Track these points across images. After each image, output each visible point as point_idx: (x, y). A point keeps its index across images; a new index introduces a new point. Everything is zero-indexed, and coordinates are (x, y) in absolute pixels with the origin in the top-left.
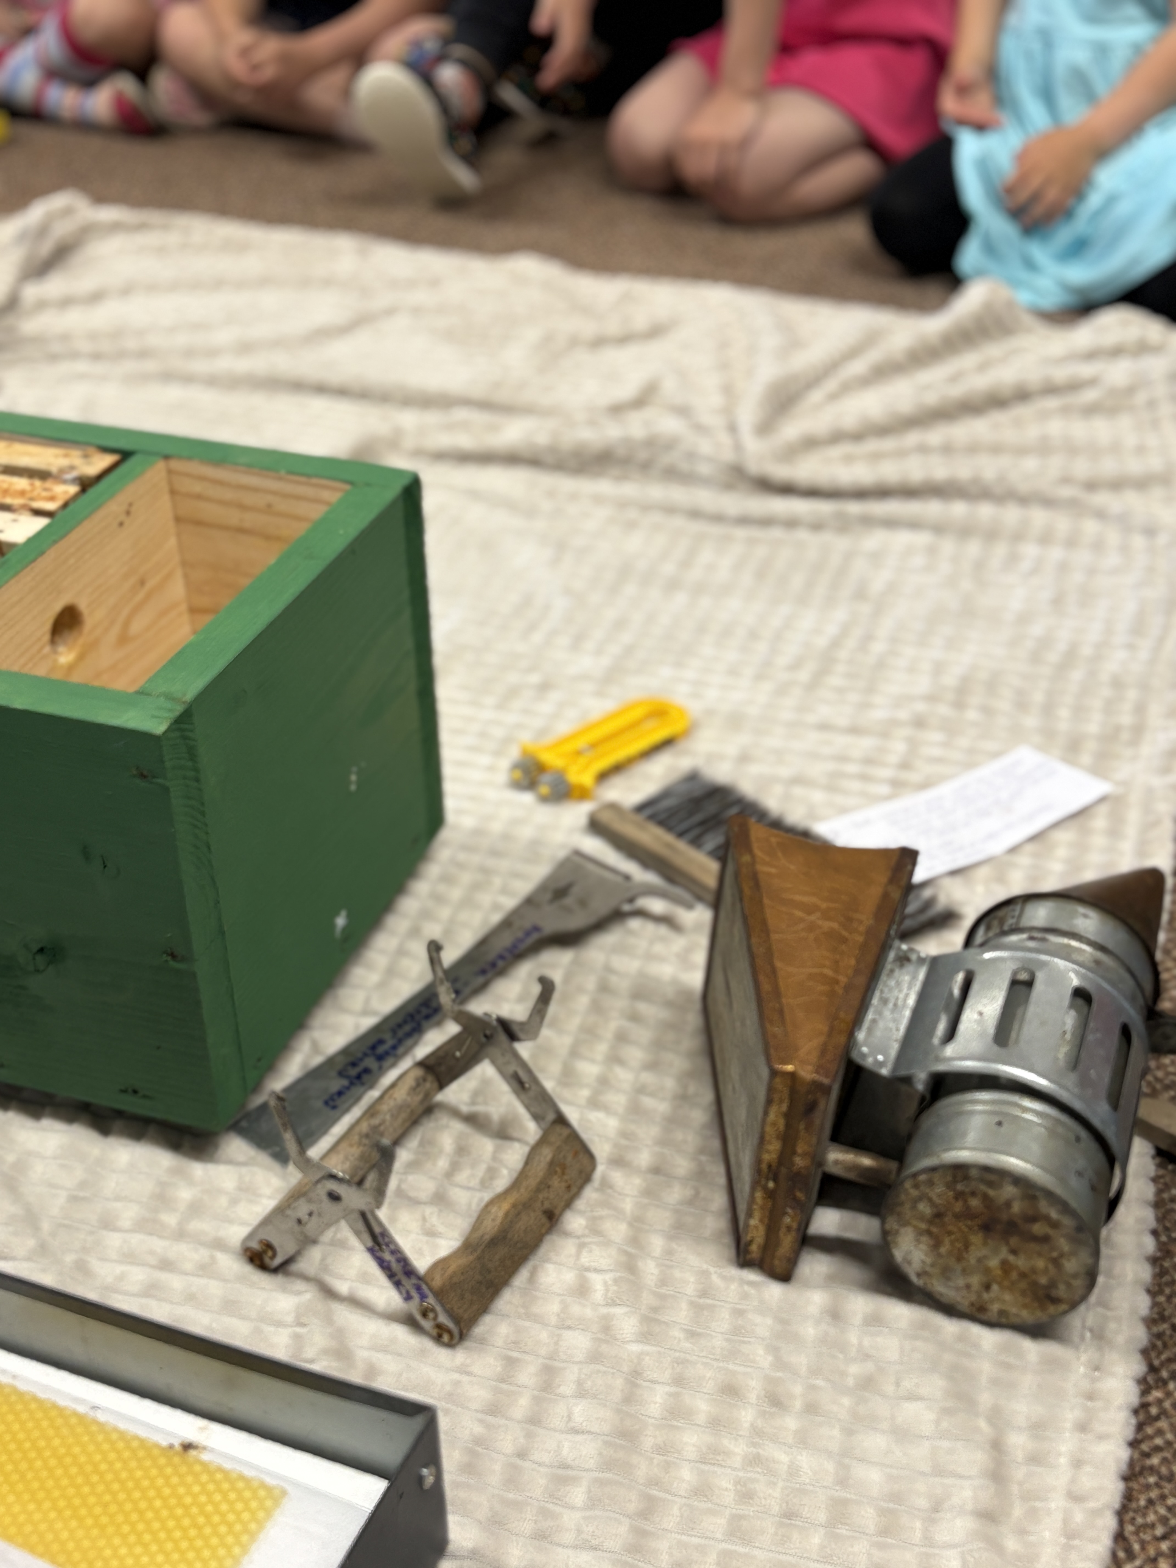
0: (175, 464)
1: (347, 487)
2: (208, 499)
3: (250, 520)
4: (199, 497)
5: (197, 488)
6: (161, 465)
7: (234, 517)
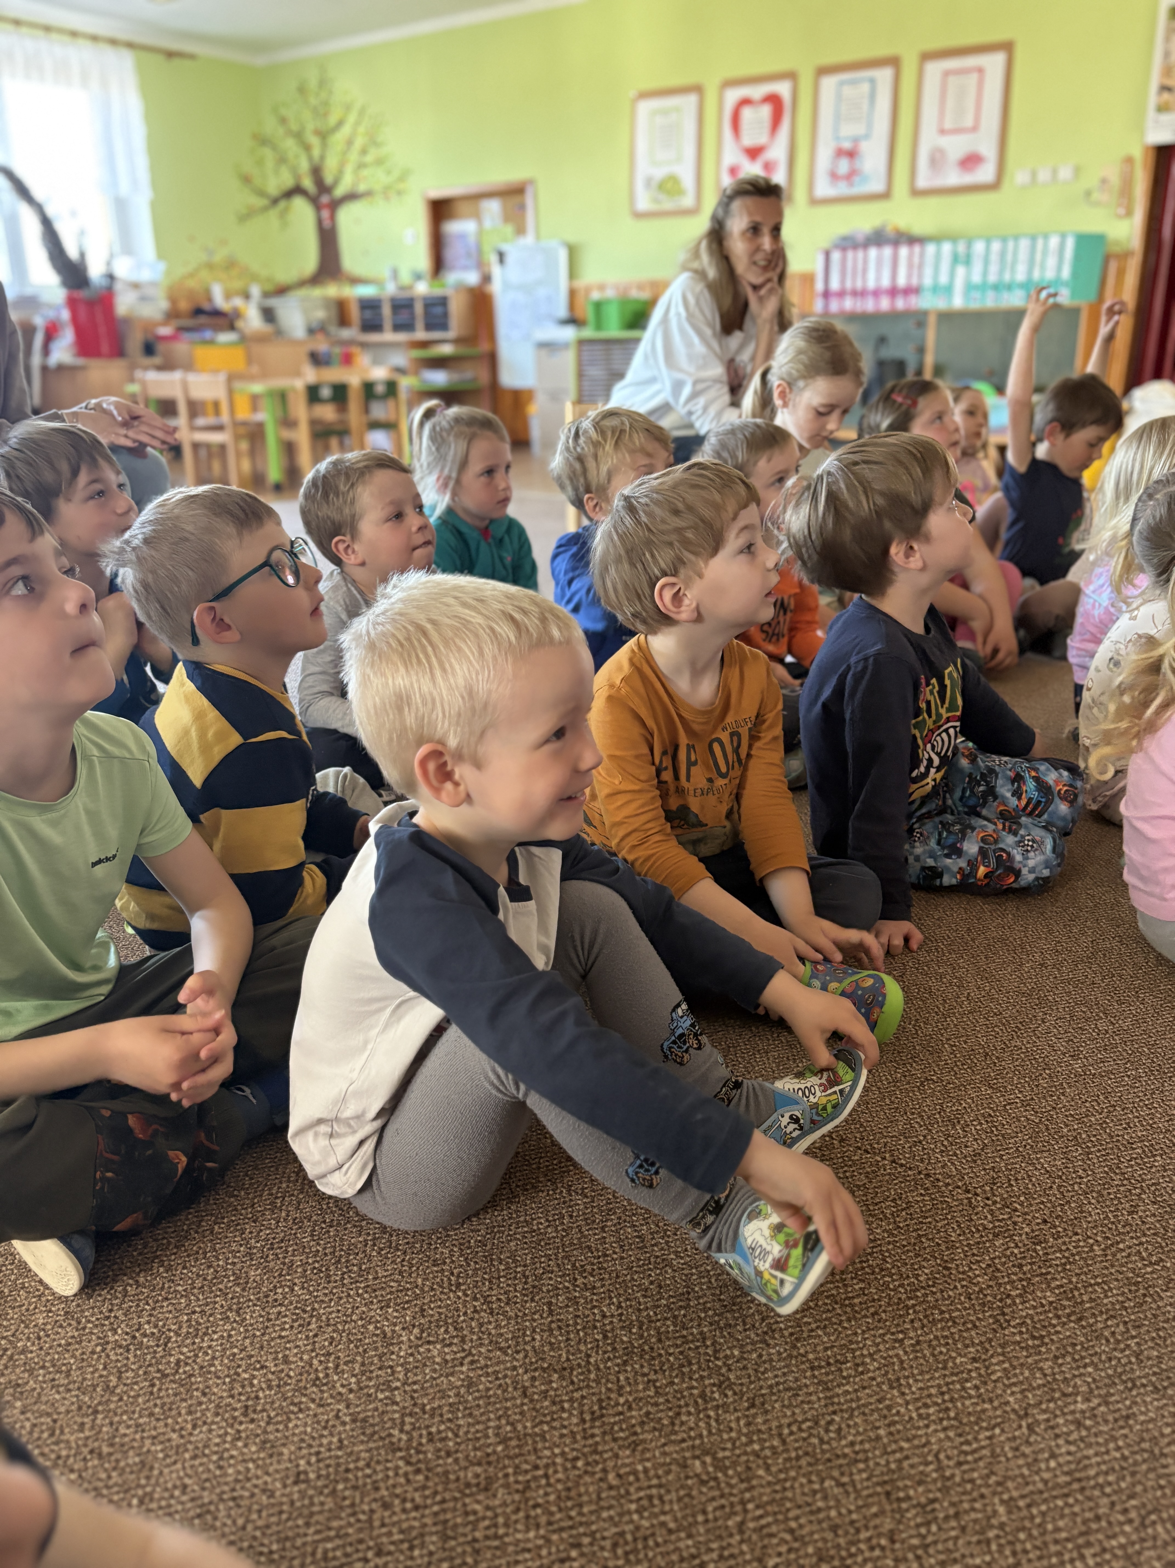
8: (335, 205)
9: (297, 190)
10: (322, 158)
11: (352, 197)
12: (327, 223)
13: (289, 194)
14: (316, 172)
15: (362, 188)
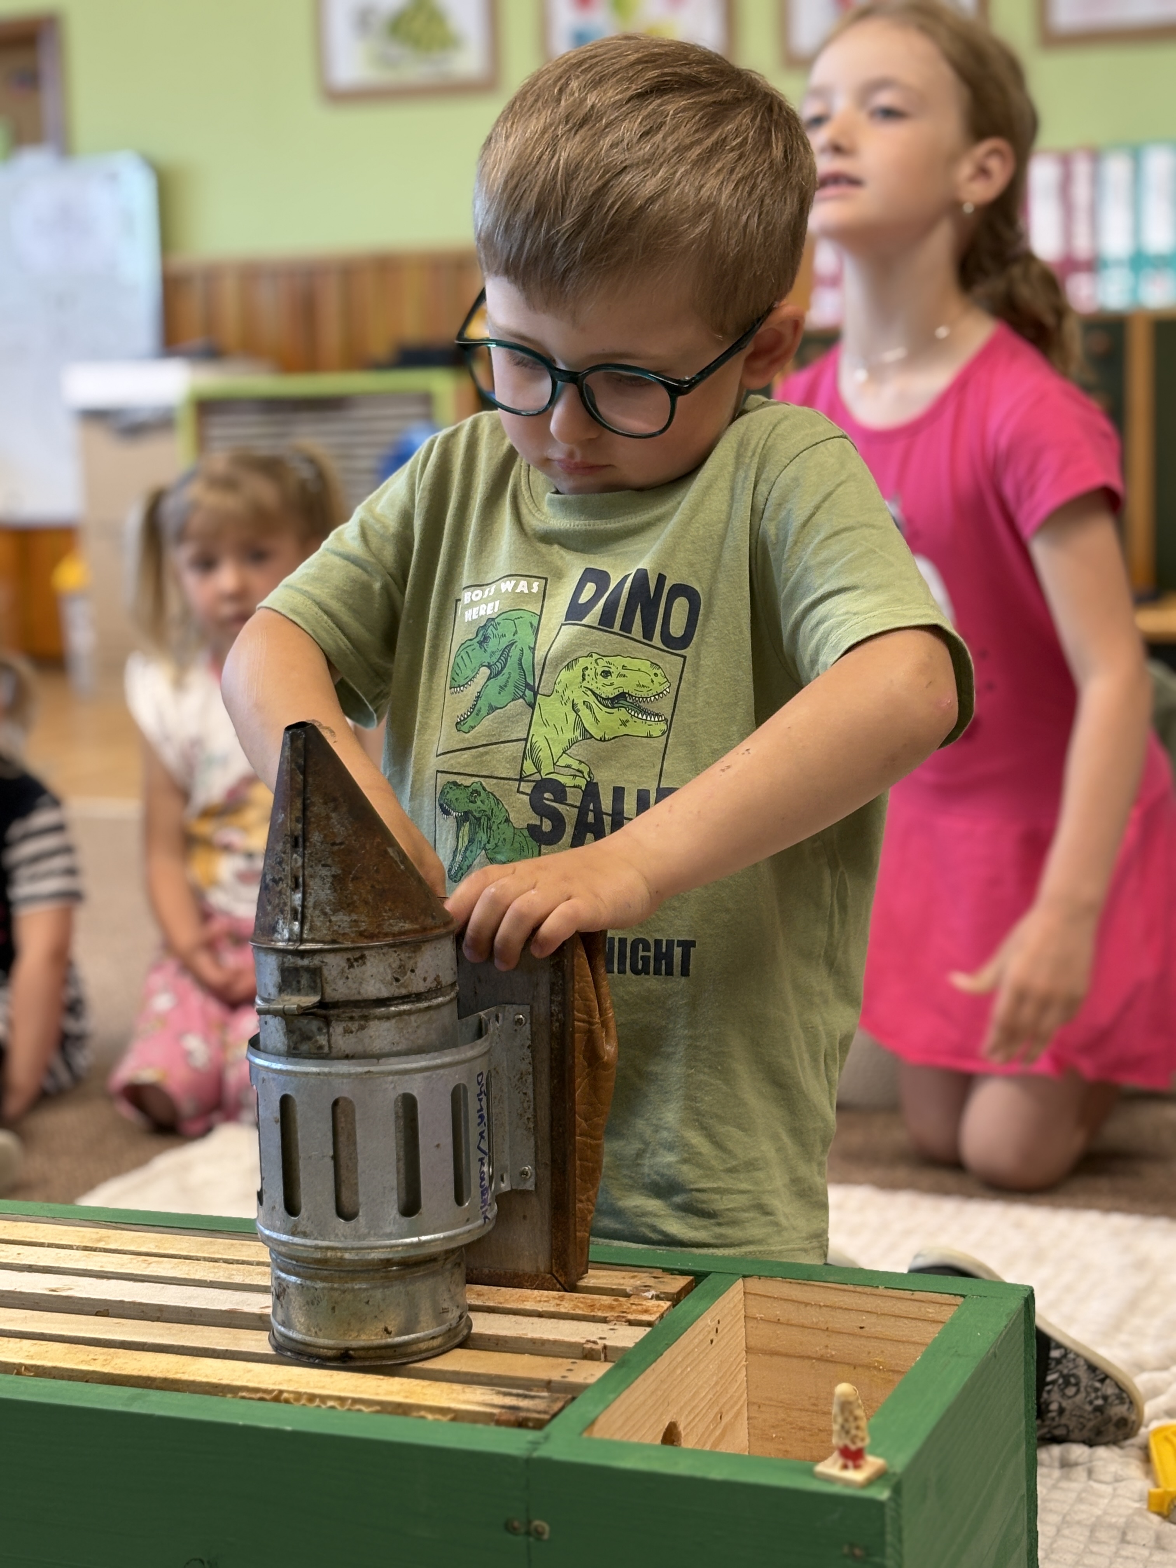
0: (755, 1285)
1: (960, 1300)
2: (789, 1324)
3: (835, 1346)
4: (778, 1322)
5: (777, 1311)
6: (739, 1286)
7: (816, 1344)
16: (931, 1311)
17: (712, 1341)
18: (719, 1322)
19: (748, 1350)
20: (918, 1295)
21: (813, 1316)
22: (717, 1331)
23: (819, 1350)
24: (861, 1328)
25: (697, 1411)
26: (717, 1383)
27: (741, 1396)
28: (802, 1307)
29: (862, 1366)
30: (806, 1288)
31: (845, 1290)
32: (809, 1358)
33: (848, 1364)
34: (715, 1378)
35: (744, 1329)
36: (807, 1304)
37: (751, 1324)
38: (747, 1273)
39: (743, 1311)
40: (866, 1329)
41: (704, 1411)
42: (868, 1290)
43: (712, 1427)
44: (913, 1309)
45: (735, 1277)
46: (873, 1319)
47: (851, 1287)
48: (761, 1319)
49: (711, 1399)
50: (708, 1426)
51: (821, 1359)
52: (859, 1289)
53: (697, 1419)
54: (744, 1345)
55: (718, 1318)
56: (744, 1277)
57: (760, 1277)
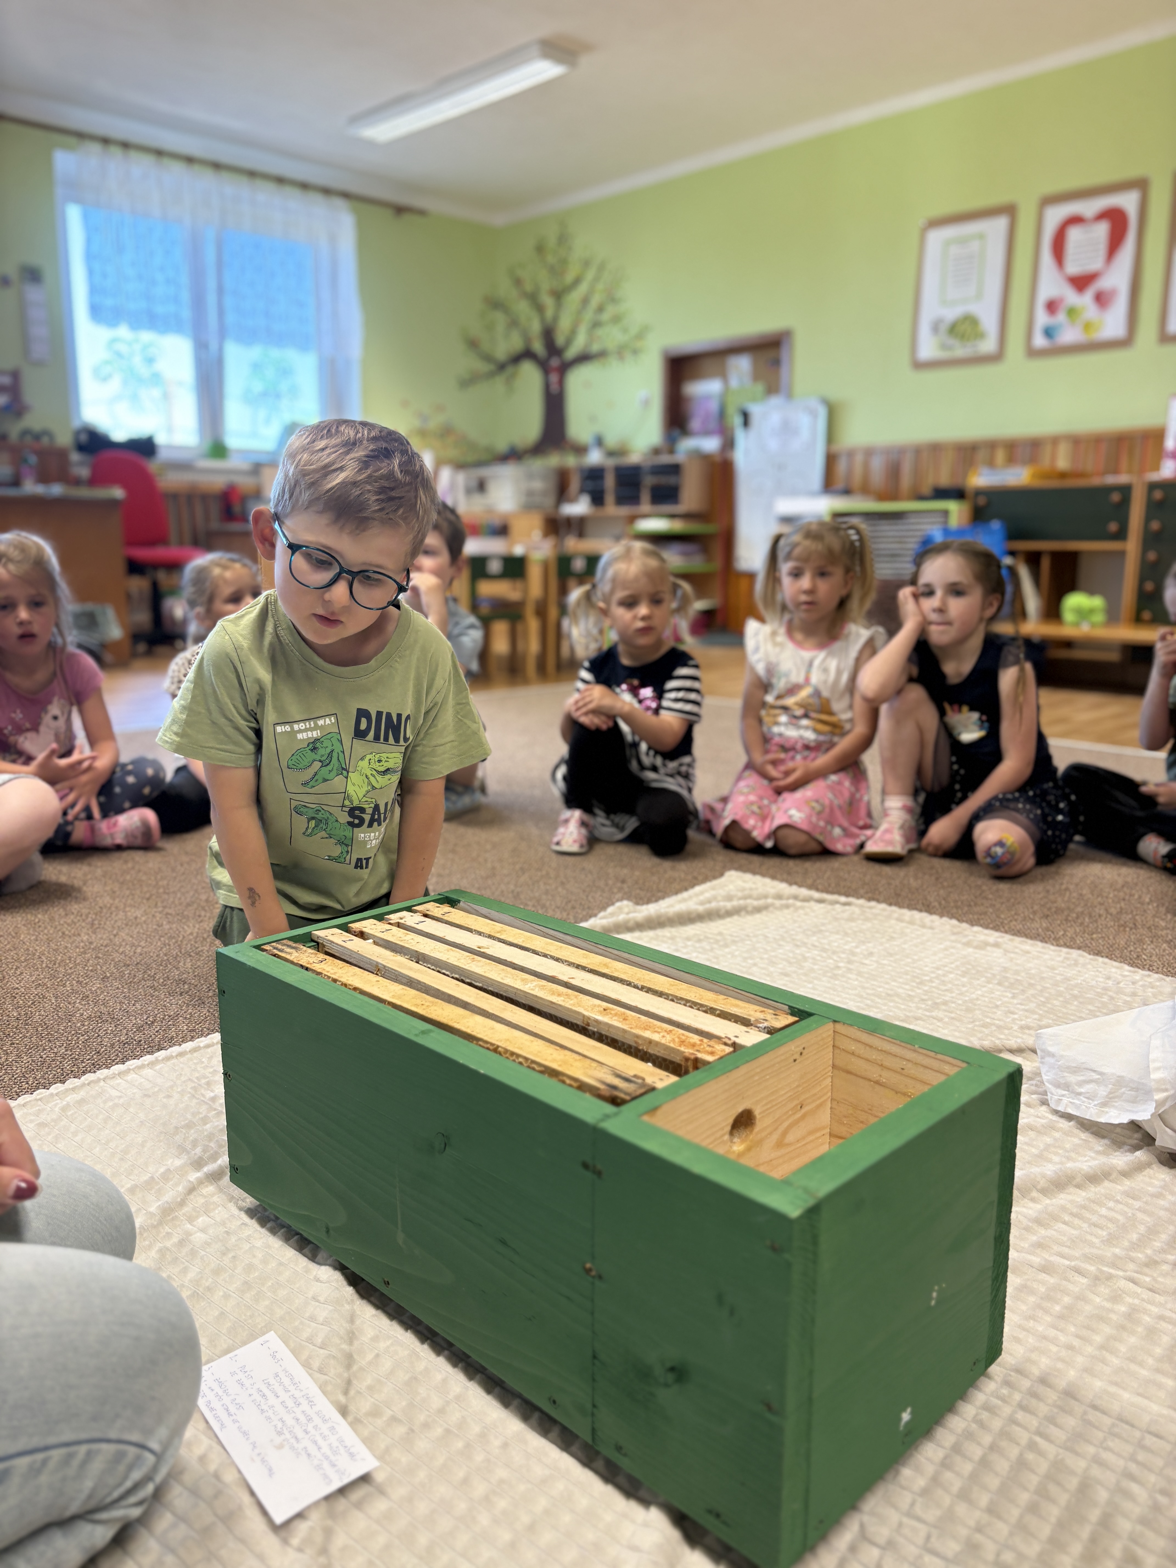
0: (840, 1028)
1: (964, 1065)
2: (859, 1057)
3: (886, 1076)
4: (853, 1054)
5: (853, 1047)
6: (831, 1025)
7: (874, 1073)
8: (565, 368)
9: (527, 354)
10: (556, 318)
11: (584, 358)
12: (554, 388)
13: (517, 359)
14: (548, 335)
15: (595, 348)
16: (947, 1068)
17: (795, 1060)
18: (804, 1048)
19: (834, 1066)
20: (939, 1056)
21: (874, 1056)
22: (801, 1054)
23: (875, 1077)
24: (903, 1069)
25: (774, 1103)
26: (798, 1086)
27: (827, 1092)
28: (867, 1048)
29: (899, 1092)
30: (871, 1037)
31: (894, 1043)
32: (870, 1080)
33: (892, 1090)
34: (796, 1084)
35: (831, 1054)
36: (871, 1047)
37: (837, 1051)
38: (837, 1019)
39: (832, 1042)
40: (905, 1070)
41: (784, 1103)
42: (909, 1046)
43: (790, 1113)
44: (935, 1064)
45: (827, 1020)
46: (910, 1065)
47: (898, 1042)
48: (843, 1050)
49: (791, 1096)
50: (788, 1111)
51: (877, 1083)
52: (903, 1044)
53: (775, 1108)
54: (831, 1063)
55: (803, 1046)
56: (835, 1021)
57: (844, 1024)
